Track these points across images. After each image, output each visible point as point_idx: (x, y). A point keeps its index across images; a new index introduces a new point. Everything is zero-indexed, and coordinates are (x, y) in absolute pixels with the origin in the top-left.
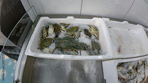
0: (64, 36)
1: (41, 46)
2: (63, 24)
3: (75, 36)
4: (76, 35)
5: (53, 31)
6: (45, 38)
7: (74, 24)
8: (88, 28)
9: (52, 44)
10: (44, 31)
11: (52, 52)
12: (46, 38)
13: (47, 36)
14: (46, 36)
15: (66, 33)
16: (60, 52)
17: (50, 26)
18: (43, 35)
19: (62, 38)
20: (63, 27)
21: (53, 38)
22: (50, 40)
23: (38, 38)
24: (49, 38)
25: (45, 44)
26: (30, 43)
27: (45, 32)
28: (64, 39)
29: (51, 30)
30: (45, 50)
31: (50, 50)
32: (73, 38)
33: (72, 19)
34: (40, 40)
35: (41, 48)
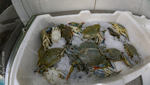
0: (81, 42)
1: (40, 66)
2: (73, 24)
3: (99, 40)
4: (100, 38)
5: (60, 35)
6: (47, 49)
7: (90, 23)
8: (110, 26)
9: (63, 60)
10: (45, 36)
11: (66, 77)
12: (49, 48)
13: (50, 45)
14: (47, 45)
15: (83, 35)
16: (82, 73)
17: (53, 28)
18: (44, 44)
19: (79, 46)
20: (75, 28)
21: (62, 47)
22: (58, 52)
23: (33, 51)
24: (56, 48)
25: (49, 61)
26: (16, 63)
27: (45, 38)
28: (82, 46)
29: (56, 34)
30: (50, 74)
31: (61, 73)
32: (97, 42)
33: (89, 14)
34: (37, 53)
35: (42, 71)
